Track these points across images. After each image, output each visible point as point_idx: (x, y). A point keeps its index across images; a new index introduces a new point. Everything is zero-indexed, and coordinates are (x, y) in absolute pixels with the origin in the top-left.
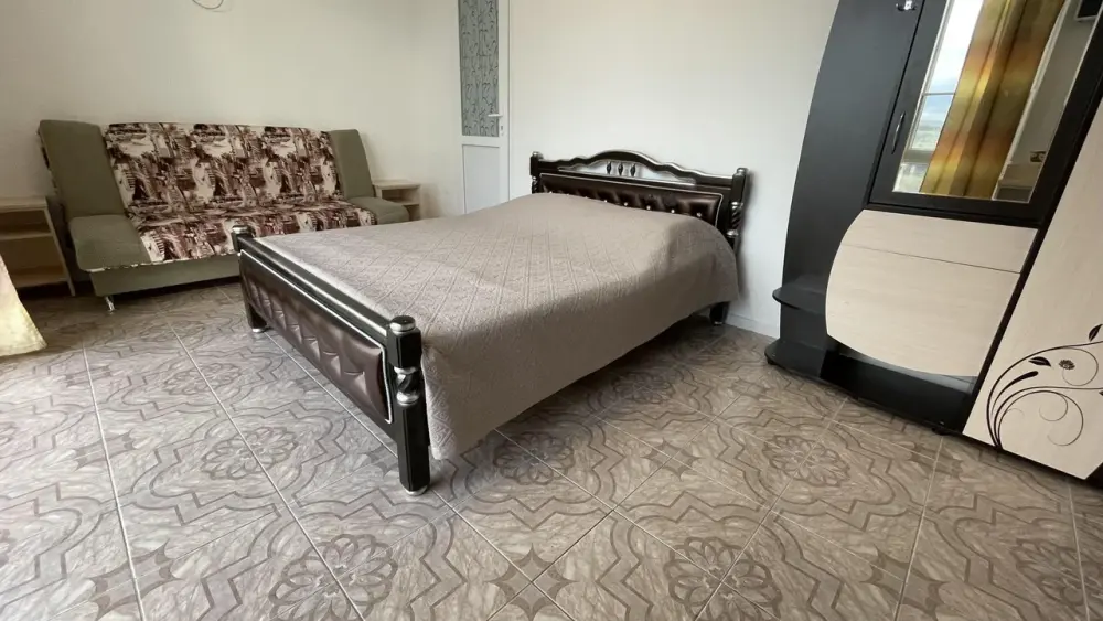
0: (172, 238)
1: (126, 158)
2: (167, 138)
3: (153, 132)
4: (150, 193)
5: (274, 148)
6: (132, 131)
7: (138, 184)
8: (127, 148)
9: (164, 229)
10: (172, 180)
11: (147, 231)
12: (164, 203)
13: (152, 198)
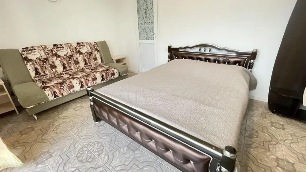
0: (56, 90)
1: (30, 60)
2: (44, 51)
3: (39, 49)
4: (41, 72)
5: (81, 50)
6: (31, 50)
7: (36, 69)
8: (30, 57)
9: (52, 87)
10: (48, 66)
11: (46, 88)
12: (46, 75)
13: (42, 74)
